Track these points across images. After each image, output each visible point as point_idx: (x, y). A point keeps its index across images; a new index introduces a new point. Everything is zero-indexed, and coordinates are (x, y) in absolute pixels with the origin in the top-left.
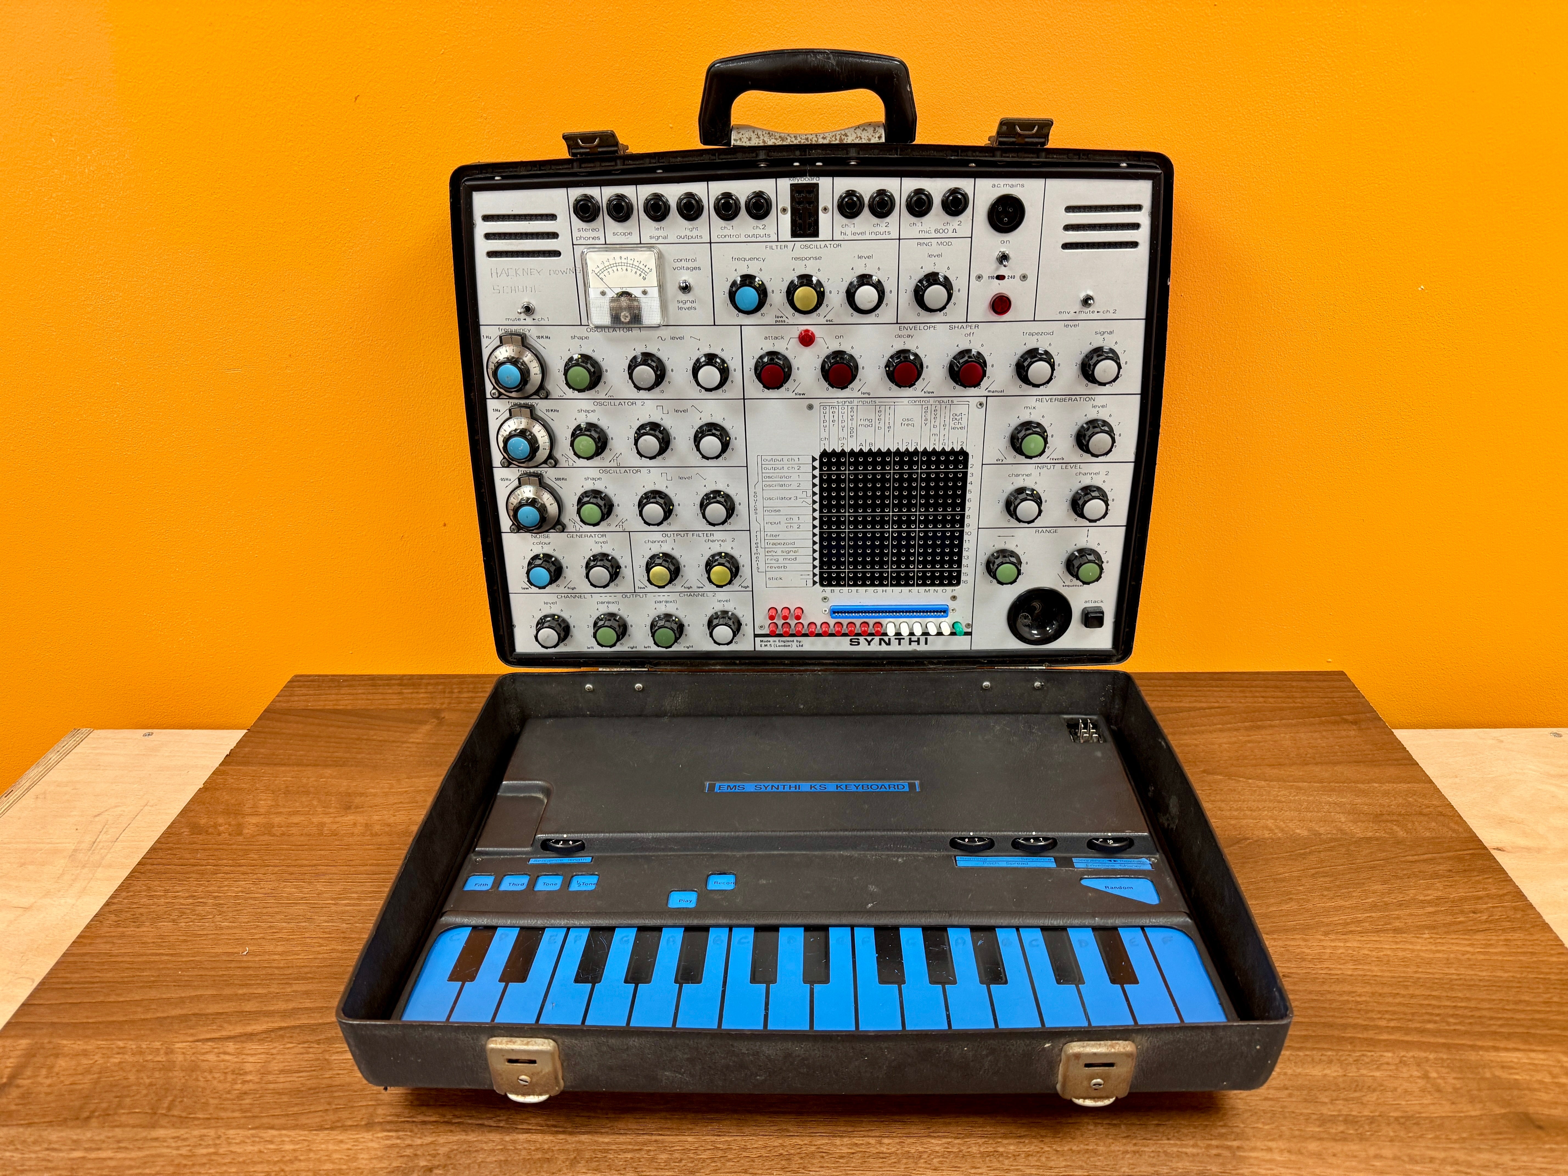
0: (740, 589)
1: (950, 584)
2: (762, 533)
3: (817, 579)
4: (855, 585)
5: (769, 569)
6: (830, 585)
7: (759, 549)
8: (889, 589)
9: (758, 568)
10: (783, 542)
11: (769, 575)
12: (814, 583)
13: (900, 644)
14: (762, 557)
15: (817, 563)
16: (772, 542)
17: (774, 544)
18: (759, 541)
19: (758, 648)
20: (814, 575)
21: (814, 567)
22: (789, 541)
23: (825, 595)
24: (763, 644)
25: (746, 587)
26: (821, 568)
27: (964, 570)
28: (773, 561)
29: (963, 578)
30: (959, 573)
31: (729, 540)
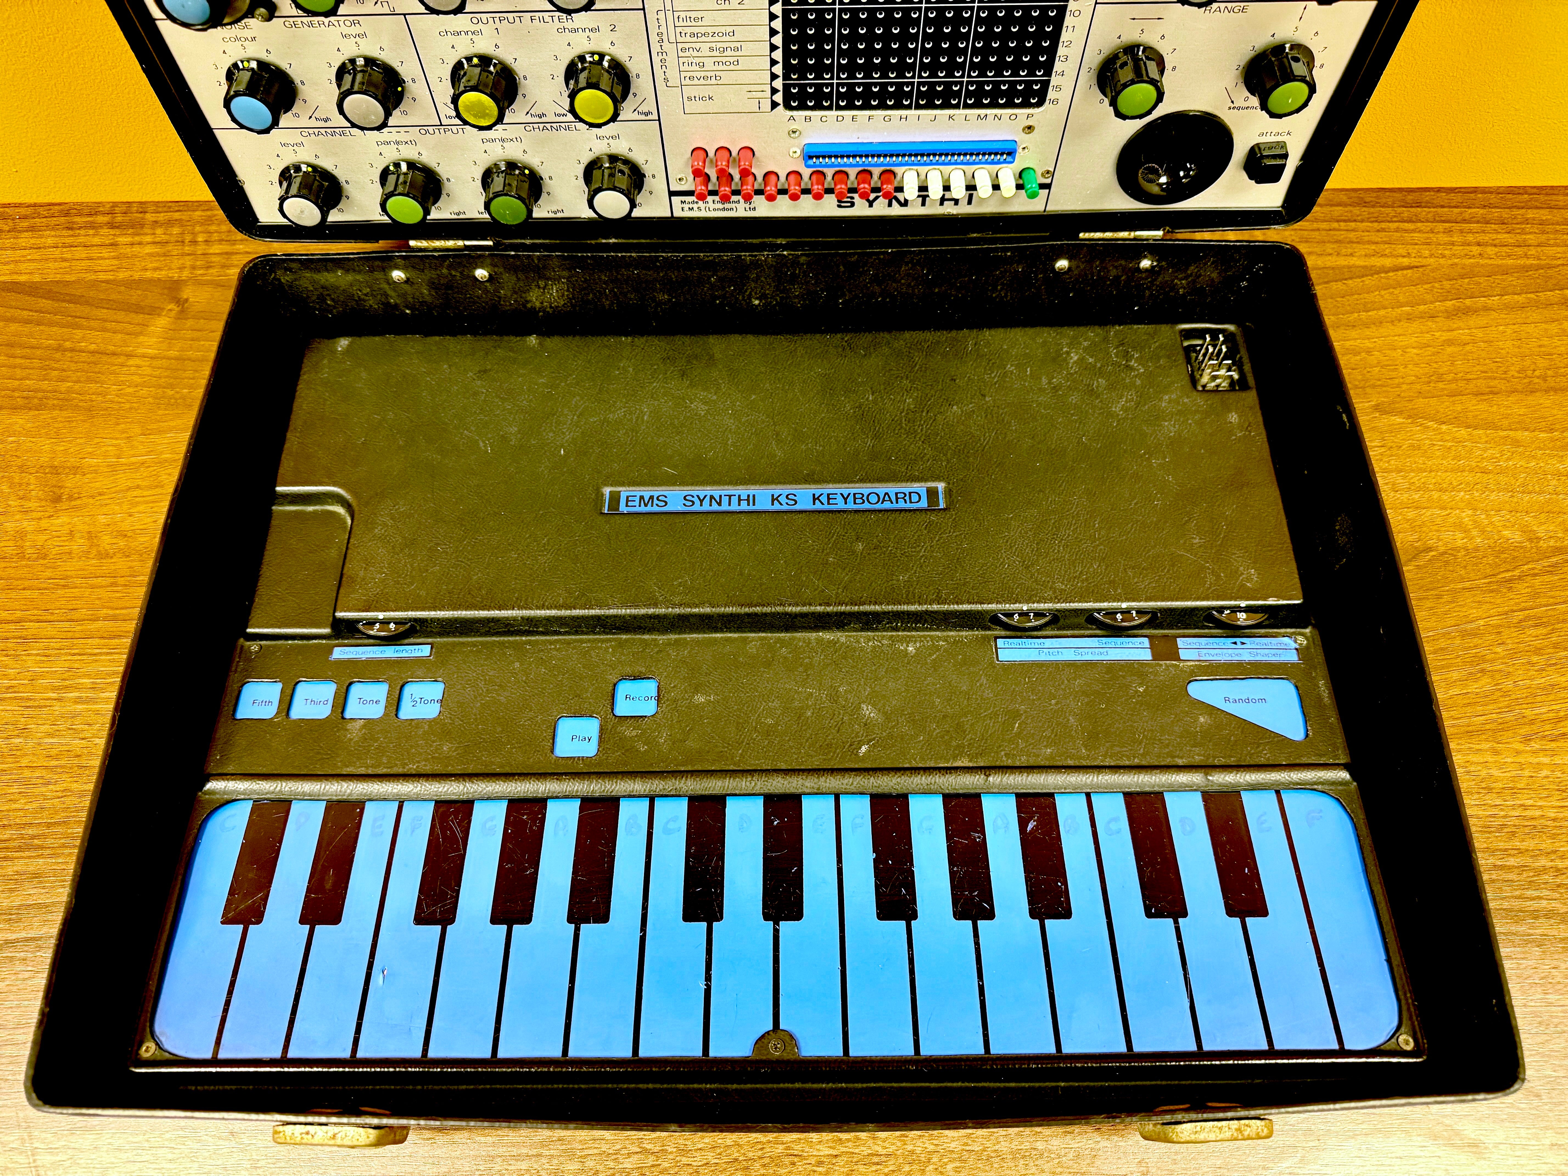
0: (636, 116)
1: (1026, 104)
2: (669, 13)
3: (779, 98)
4: (850, 106)
5: (688, 82)
6: (802, 107)
7: (666, 44)
8: (913, 113)
9: (666, 80)
10: (710, 30)
11: (688, 91)
12: (774, 105)
13: (923, 204)
14: (671, 60)
15: (778, 69)
16: (689, 30)
17: (693, 35)
18: (663, 29)
19: (678, 213)
20: (774, 91)
21: (774, 77)
22: (723, 29)
23: (794, 126)
24: (686, 206)
25: (646, 114)
26: (786, 77)
27: (1054, 80)
28: (694, 68)
29: (1051, 94)
30: (1045, 85)
31: (605, 28)
